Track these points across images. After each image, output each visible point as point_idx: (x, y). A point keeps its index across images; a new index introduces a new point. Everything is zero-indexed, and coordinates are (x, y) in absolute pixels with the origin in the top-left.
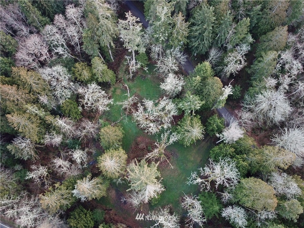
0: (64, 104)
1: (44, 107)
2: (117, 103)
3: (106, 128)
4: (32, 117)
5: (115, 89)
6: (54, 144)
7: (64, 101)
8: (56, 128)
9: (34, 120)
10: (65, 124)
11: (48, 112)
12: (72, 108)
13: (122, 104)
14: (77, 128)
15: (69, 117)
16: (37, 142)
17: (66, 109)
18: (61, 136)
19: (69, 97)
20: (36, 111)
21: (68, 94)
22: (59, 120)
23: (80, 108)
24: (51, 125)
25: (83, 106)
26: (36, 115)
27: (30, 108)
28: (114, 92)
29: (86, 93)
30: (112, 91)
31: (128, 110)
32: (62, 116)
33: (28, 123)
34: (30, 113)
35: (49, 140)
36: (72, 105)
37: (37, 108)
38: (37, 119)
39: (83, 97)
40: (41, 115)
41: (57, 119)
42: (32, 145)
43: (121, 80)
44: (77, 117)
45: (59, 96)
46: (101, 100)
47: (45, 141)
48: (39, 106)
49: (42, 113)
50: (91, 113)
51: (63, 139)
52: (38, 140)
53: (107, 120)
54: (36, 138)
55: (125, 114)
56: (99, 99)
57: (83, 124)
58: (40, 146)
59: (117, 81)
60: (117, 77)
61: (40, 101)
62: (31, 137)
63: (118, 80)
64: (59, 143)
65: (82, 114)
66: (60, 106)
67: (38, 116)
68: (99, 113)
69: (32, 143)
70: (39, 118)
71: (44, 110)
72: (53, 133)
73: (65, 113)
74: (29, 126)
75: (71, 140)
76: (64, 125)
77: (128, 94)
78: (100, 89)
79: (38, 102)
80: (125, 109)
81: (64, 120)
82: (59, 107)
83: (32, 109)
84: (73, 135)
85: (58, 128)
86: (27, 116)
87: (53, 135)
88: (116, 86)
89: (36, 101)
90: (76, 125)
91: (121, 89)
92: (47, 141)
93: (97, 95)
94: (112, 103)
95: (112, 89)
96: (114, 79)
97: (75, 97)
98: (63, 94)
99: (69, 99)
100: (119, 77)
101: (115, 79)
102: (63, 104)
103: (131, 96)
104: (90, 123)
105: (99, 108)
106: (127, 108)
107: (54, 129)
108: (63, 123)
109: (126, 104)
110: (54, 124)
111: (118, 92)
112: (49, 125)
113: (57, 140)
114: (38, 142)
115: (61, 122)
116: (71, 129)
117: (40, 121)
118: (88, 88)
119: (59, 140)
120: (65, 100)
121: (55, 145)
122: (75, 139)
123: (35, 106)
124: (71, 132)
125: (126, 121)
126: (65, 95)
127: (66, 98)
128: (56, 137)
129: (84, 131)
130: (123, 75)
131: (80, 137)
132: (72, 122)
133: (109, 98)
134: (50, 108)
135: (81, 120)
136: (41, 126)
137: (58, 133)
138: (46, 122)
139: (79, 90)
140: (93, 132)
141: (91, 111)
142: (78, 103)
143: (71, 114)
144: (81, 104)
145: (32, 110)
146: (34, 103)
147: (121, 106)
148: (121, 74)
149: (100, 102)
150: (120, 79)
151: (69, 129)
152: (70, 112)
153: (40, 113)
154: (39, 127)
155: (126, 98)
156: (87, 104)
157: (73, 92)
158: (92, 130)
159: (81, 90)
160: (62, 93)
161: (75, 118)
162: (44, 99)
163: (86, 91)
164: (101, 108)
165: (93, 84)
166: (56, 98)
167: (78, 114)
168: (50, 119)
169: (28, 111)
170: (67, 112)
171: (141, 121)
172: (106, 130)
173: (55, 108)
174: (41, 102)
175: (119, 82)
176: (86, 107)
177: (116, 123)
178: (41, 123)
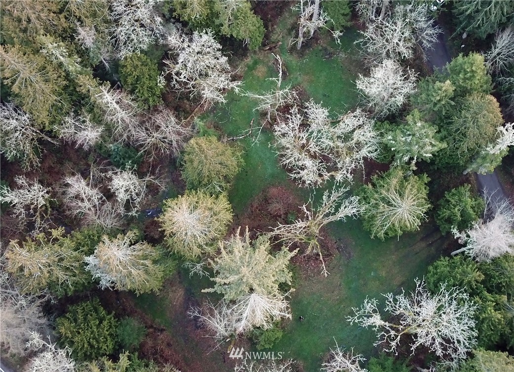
0: (129, 60)
1: (83, 53)
2: (249, 94)
3: (202, 141)
4: (49, 68)
5: (256, 63)
6: (79, 142)
7: (130, 54)
8: (95, 109)
9: (53, 75)
10: (117, 107)
11: (89, 69)
12: (143, 74)
13: (259, 98)
14: (142, 123)
15: (132, 92)
16: (44, 127)
17: (130, 75)
18: (100, 130)
19: (145, 47)
20: (61, 57)
21: (145, 40)
22: (105, 92)
23: (161, 82)
24: (87, 99)
25: (169, 78)
26: (61, 65)
27: (50, 46)
28: (251, 68)
29: (184, 49)
30: (248, 67)
31: (269, 116)
32: (115, 86)
33: (36, 78)
34: (48, 58)
35: (73, 130)
36: (144, 69)
37: (65, 50)
38: (60, 77)
39: (174, 58)
40: (71, 68)
41: (102, 88)
42: (33, 131)
43: (275, 47)
44: (151, 99)
45: (122, 38)
46: (213, 75)
47: (63, 131)
48: (72, 48)
49: (73, 65)
50: (185, 101)
51: (101, 136)
52: (47, 124)
53: (217, 127)
54: (43, 117)
55: (259, 124)
56: (210, 72)
57: (159, 119)
58: (49, 139)
59: (264, 45)
60: (267, 36)
61: (77, 38)
62: (33, 112)
63: (267, 43)
64: (91, 143)
65: (164, 97)
66: (120, 63)
67: (63, 69)
68: (202, 106)
69: (33, 125)
70: (63, 74)
71: (79, 60)
72: (86, 117)
73: (126, 82)
74: (37, 85)
75: (121, 146)
76: (115, 109)
77: (278, 80)
78: (219, 50)
79: (72, 38)
80: (264, 114)
81: (117, 96)
82: (116, 64)
83: (54, 48)
84: (128, 137)
85: (99, 111)
86: (39, 61)
87: (84, 122)
88: (261, 56)
89: (68, 36)
90: (142, 115)
91: (269, 67)
92: (66, 130)
93: (207, 62)
94: (237, 90)
95: (249, 60)
96: (258, 38)
97: (159, 53)
98: (133, 36)
99: (142, 51)
100: (274, 37)
101: (260, 40)
102: (126, 58)
103: (282, 88)
104: (173, 119)
105: (203, 92)
106: (266, 114)
107: (91, 111)
108: (114, 102)
109: (269, 101)
110: (92, 98)
111: (261, 70)
112: (83, 99)
113: (90, 135)
114: (47, 129)
115: (107, 98)
116: (128, 121)
117: (65, 82)
118: (191, 40)
119: (93, 136)
120: (134, 51)
121: (81, 146)
122: (132, 147)
123: (61, 43)
124: (126, 128)
125: (257, 141)
126: (135, 41)
127: (136, 49)
128: (89, 129)
129: (155, 135)
130: (283, 37)
131: (142, 146)
132: (134, 105)
133: (234, 79)
134: (95, 60)
135: (156, 110)
136: (64, 96)
137: (97, 120)
138: (78, 89)
139: (169, 38)
140: (174, 144)
141: (186, 96)
142: (161, 66)
143: (137, 87)
144: (165, 72)
145: (54, 52)
146: (64, 39)
147: (256, 103)
148: (278, 33)
149: (209, 81)
150: (273, 42)
151: (123, 120)
152: (137, 84)
153: (68, 64)
154: (60, 94)
155: (270, 87)
156: (178, 74)
157: (156, 40)
158: (174, 138)
159: (173, 40)
160: (130, 34)
161: (146, 101)
162: (87, 36)
163: (185, 45)
164: (208, 94)
165: (206, 33)
166: (116, 41)
167: (154, 94)
168: (87, 82)
169: (44, 51)
170: (130, 80)
171: (288, 148)
172: (200, 142)
173: (107, 64)
174: (79, 40)
175: (270, 49)
176: (174, 82)
177: (233, 140)
178: (66, 88)
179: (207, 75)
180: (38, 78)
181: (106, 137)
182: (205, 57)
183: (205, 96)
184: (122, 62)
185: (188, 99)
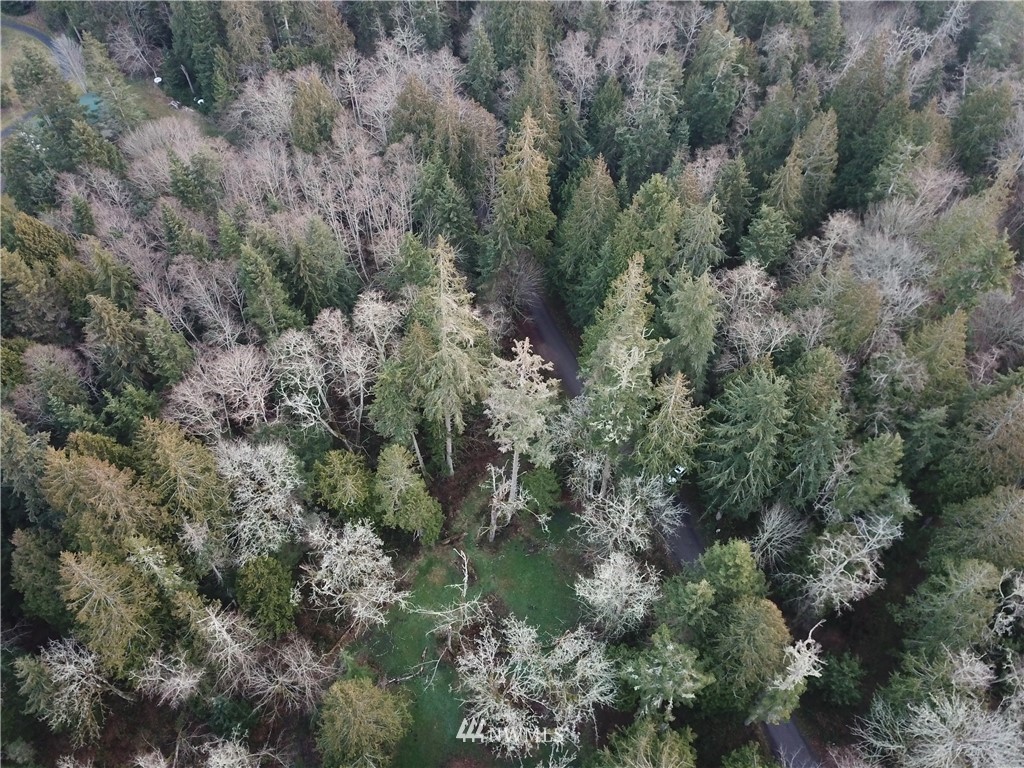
0: (251, 566)
1: (187, 559)
2: (421, 610)
3: (350, 686)
4: (136, 583)
5: (430, 564)
6: (164, 696)
7: (254, 558)
8: (196, 644)
9: (139, 594)
10: (227, 637)
11: (193, 582)
12: (270, 587)
13: (435, 615)
14: (262, 661)
15: (251, 614)
16: (115, 674)
17: (251, 589)
18: (199, 675)
19: (275, 547)
20: (155, 567)
21: (276, 537)
22: (213, 616)
23: (295, 597)
24: (185, 628)
25: (306, 591)
26: (153, 578)
27: (142, 551)
28: (424, 571)
29: (330, 548)
30: (419, 568)
31: (449, 643)
32: (229, 606)
33: (115, 598)
34: (136, 568)
35: (157, 677)
36: (274, 579)
37: (161, 557)
38: (149, 595)
39: (316, 561)
40: (167, 582)
41: (208, 610)
42: (98, 681)
43: (457, 540)
44: (278, 624)
45: (245, 536)
46: (370, 583)
47: (143, 679)
48: (172, 553)
49: (170, 578)
50: (329, 625)
51: (200, 685)
52: (121, 669)
53: (372, 663)
54: (117, 659)
55: (435, 656)
56: (366, 580)
57: (287, 655)
58: (120, 694)
59: (443, 537)
60: (446, 526)
61: (181, 539)
62: (103, 650)
63: (448, 535)
64: (182, 696)
65: (297, 619)
66: (239, 571)
67: (156, 584)
68: (352, 631)
69: (98, 672)
70: (155, 591)
71: (181, 569)
72: (179, 655)
73: (244, 598)
74: (114, 610)
75: (227, 700)
76: (225, 640)
77: (462, 587)
78: (379, 547)
79: (175, 538)
80: (442, 639)
81: (229, 622)
82: (232, 573)
83: (148, 555)
84: (240, 685)
85: (200, 645)
86: (123, 573)
87: (176, 662)
88: (437, 554)
89: (169, 536)
90: (264, 649)
91: (449, 569)
92: (148, 677)
93: (362, 565)
94: (403, 605)
95: (421, 561)
96: (435, 529)
97: (294, 555)
98: (260, 533)
99: (271, 553)
100: (456, 526)
101: (437, 530)
102: (247, 565)
103: (468, 598)
104: (308, 653)
105: (354, 609)
106: (445, 639)
107: (188, 645)
108: (224, 630)
109: (448, 619)
110: (193, 625)
111: (438, 574)
112: (179, 628)
113: (183, 683)
114: (119, 677)
115: (215, 625)
116: (241, 659)
117: (155, 603)
118: (341, 536)
119: (187, 686)
120: (259, 554)
121: (168, 701)
122: (243, 699)
123: (159, 547)
124: (238, 670)
125: (431, 683)
126: (263, 539)
127: (263, 550)
128: (183, 674)
129: (280, 679)
130: (468, 525)
131: (259, 697)
132: (254, 633)
133: (399, 588)
134: (203, 569)
135: (285, 640)
136: (152, 624)
137: (196, 660)
138: (173, 614)
139: (311, 534)
140: (308, 692)
141: (329, 617)
142: (297, 574)
143: (260, 606)
144: (301, 582)
145: (146, 560)
146: (162, 541)
147: (431, 622)
148: (462, 521)
149: (364, 593)
150: (456, 533)
151: (234, 658)
152: (260, 601)
153: (164, 576)
154: (146, 622)
155: (451, 598)
156: (320, 584)
157: (293, 537)
158: (308, 682)
159: (316, 536)
160: (256, 530)
161: (271, 626)
162: (195, 535)
163: (333, 542)
164: (361, 612)
165: (363, 524)
166: (236, 541)
167: (284, 616)
168: (187, 602)
169: (133, 559)
170: (249, 597)
171: (478, 693)
172: (346, 688)
173: (219, 575)
174: (184, 541)
175: (451, 543)
176: (314, 597)
177: (396, 682)
178: (157, 610)
179: (361, 584)
180: (118, 599)
181: (207, 686)
182: (359, 557)
183: (357, 615)
184: (241, 571)
185: (332, 620)
